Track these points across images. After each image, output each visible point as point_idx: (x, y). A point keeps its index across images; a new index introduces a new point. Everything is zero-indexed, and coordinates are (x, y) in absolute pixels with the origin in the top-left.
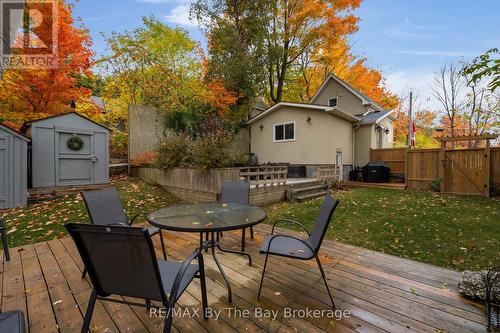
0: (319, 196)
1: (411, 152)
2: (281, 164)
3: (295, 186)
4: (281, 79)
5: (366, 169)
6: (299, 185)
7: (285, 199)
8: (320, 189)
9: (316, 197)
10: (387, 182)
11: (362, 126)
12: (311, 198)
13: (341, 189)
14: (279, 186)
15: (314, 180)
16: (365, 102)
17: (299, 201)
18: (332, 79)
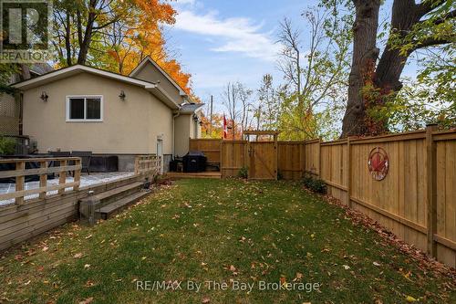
0: (138, 200)
1: (225, 143)
2: (75, 153)
3: (97, 189)
4: (84, 46)
5: (187, 158)
6: (107, 187)
7: (77, 216)
8: (138, 189)
9: (134, 202)
10: (205, 171)
11: (182, 114)
12: (126, 206)
13: (164, 184)
14: (62, 195)
15: (130, 175)
16: (182, 93)
17: (106, 216)
18: (149, 62)
